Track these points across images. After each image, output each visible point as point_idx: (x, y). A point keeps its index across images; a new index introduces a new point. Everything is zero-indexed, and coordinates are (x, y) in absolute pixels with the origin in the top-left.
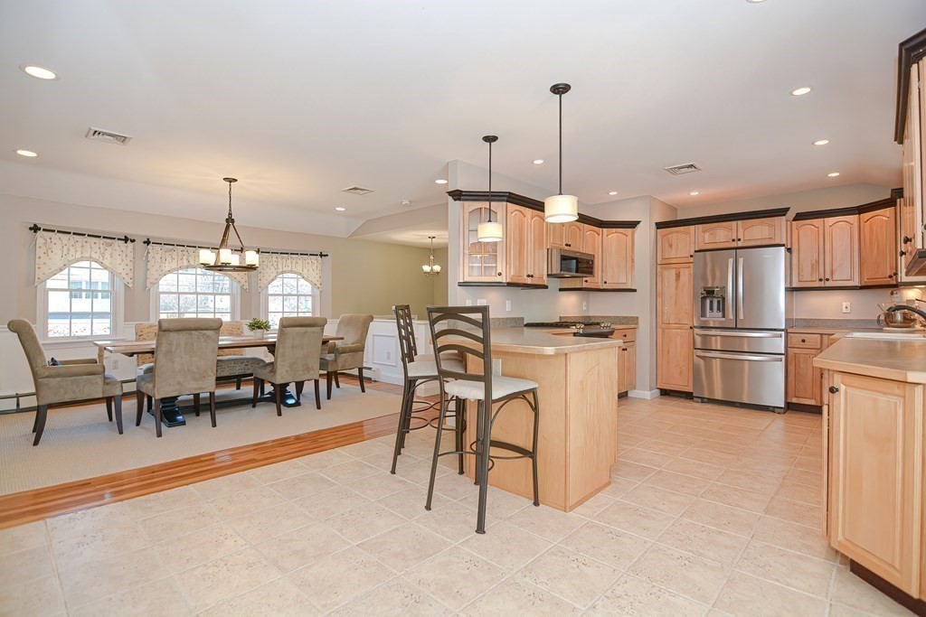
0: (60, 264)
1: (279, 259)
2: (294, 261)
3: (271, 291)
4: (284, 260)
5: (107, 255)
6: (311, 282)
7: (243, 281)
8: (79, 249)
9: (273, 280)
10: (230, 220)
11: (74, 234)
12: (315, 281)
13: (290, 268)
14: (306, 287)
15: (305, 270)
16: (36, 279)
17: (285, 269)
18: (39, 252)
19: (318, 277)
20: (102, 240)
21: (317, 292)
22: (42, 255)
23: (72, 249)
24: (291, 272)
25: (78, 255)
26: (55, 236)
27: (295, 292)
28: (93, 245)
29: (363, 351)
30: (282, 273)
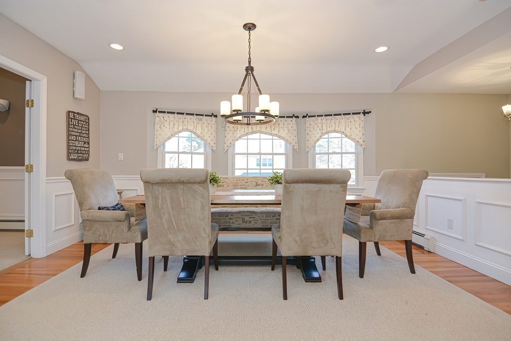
0: (169, 134)
1: (324, 121)
2: (338, 121)
3: (317, 150)
4: (328, 121)
5: (199, 127)
6: (353, 140)
7: (294, 143)
8: (181, 124)
9: (318, 140)
10: (250, 69)
11: (178, 113)
12: (358, 139)
13: (333, 129)
14: (350, 145)
15: (348, 129)
16: (155, 145)
17: (329, 129)
18: (157, 127)
19: (360, 135)
20: (195, 117)
21: (361, 149)
22: (159, 129)
23: (176, 124)
24: (335, 131)
25: (180, 128)
26: (166, 115)
27: (339, 151)
28: (189, 120)
29: (412, 217)
30: (327, 133)
